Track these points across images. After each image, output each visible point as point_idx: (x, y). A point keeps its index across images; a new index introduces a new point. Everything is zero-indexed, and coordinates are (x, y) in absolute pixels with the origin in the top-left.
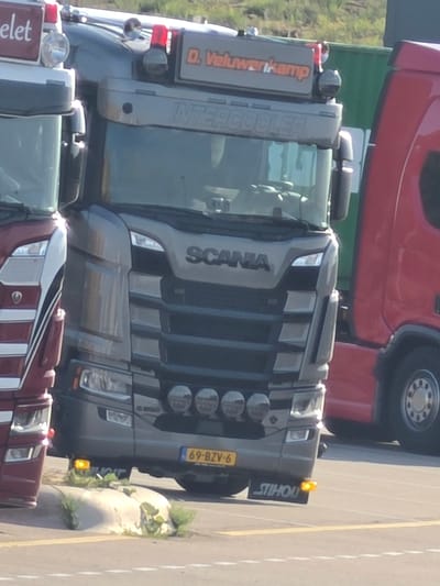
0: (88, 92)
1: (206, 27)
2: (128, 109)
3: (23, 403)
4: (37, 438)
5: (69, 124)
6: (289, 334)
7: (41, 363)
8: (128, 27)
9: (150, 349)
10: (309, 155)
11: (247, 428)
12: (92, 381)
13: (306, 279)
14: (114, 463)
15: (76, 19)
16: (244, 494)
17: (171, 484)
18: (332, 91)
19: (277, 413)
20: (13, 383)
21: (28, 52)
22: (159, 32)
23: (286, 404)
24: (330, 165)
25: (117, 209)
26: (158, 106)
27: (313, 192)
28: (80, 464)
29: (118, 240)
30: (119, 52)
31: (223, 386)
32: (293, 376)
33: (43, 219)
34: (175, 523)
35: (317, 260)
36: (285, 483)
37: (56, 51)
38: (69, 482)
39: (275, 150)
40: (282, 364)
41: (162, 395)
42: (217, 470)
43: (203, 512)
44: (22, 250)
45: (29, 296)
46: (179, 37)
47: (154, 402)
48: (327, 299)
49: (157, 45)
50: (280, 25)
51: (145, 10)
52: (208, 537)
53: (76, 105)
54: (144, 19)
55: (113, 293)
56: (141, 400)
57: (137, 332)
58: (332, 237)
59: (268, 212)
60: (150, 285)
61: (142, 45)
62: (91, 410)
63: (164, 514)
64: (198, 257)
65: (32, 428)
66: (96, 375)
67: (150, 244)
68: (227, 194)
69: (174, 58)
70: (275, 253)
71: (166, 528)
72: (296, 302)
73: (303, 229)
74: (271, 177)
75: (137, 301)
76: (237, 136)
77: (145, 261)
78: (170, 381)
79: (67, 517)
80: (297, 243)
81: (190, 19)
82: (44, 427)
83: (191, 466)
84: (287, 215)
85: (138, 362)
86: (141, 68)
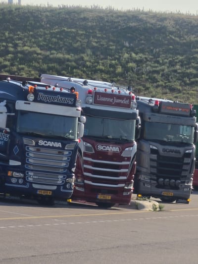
0: (141, 114)
1: (167, 101)
2: (150, 118)
3: (127, 182)
4: (130, 190)
5: (137, 122)
6: (185, 167)
7: (131, 173)
8: (150, 101)
9: (155, 171)
10: (189, 129)
11: (176, 188)
12: (142, 177)
13: (189, 155)
14: (147, 195)
15: (138, 99)
16: (175, 202)
17: (159, 200)
18: (194, 115)
19: (182, 184)
20: (125, 178)
21: (128, 106)
22: (157, 102)
23: (184, 182)
24: (194, 130)
25: (147, 140)
26: (156, 118)
27: (190, 136)
28: (139, 195)
29: (148, 147)
30: (147, 106)
31: (170, 179)
32: (186, 176)
33: (132, 142)
34: (160, 208)
35: (191, 151)
36: (184, 199)
37: (134, 106)
38: (137, 199)
39: (181, 127)
40: (183, 174)
41: (157, 180)
42: (169, 197)
43: (166, 206)
44: (127, 149)
45: (129, 159)
46: (161, 102)
47: (155, 182)
48: (193, 159)
49: (156, 105)
50: (182, 100)
51: (152, 97)
52: (167, 211)
53: (139, 117)
54: (153, 99)
55: (146, 159)
56: (153, 182)
57: (152, 167)
58: (194, 146)
59: (180, 141)
60: (154, 157)
61: (153, 105)
62: (142, 184)
63: (158, 206)
64: (164, 150)
65: (129, 188)
66: (143, 176)
67: (154, 148)
68: (171, 137)
69: (160, 107)
70: (181, 150)
71: (158, 209)
72: (186, 160)
73: (188, 145)
74: (181, 133)
75: (151, 160)
76: (173, 124)
77: (153, 151)
78: (158, 177)
79: (137, 207)
80: (186, 148)
81: (163, 99)
82: (132, 187)
83: (163, 196)
84: (184, 141)
85: (152, 173)
86: (153, 110)
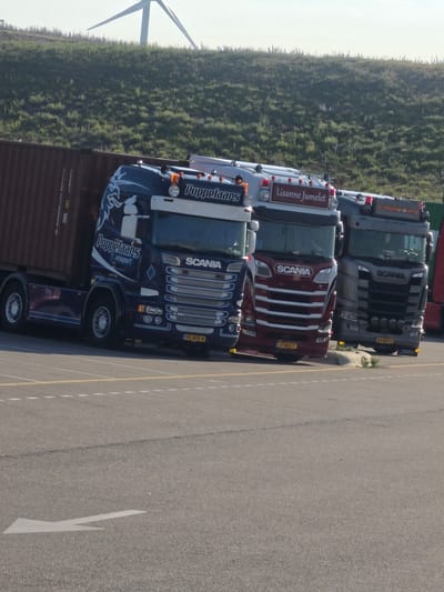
0: (344, 218)
1: (385, 197)
2: (357, 224)
3: (323, 323)
4: (327, 334)
5: (338, 229)
6: (411, 300)
7: (328, 309)
8: (358, 196)
9: (365, 305)
10: (418, 239)
11: (397, 331)
12: (345, 315)
13: (418, 281)
14: (352, 343)
15: (341, 194)
16: (396, 353)
17: (372, 350)
18: (426, 218)
19: (408, 327)
20: (319, 316)
21: (325, 205)
22: (368, 198)
23: (411, 324)
24: (425, 243)
25: (353, 258)
26: (368, 223)
27: (420, 252)
28: (341, 343)
29: (355, 268)
30: (354, 205)
31: (389, 317)
32: (412, 314)
33: (330, 261)
34: (373, 363)
35: (421, 275)
37: (333, 204)
38: (337, 349)
39: (406, 237)
40: (410, 309)
41: (369, 320)
42: (387, 345)
43: (382, 360)
44: (322, 271)
45: (325, 287)
46: (375, 199)
47: (365, 322)
48: (424, 288)
49: (368, 203)
50: (408, 195)
51: (363, 190)
52: (383, 367)
53: (341, 223)
54: (363, 194)
55: (352, 287)
56: (362, 322)
57: (361, 299)
58: (426, 267)
59: (403, 258)
60: (365, 283)
61: (363, 203)
62: (345, 326)
63: (369, 360)
64: (380, 274)
65: (325, 331)
66: (347, 314)
67: (365, 269)
68: (391, 252)
69: (373, 208)
70: (407, 273)
71: (370, 365)
72: (414, 289)
73: (416, 265)
74: (406, 247)
75: (360, 288)
76: (393, 233)
77: (363, 275)
78: (371, 315)
79: (338, 361)
80: (414, 269)
81: (378, 193)
82: (329, 331)
83: (378, 344)
84: (411, 260)
85: (360, 309)
86: (363, 211)
